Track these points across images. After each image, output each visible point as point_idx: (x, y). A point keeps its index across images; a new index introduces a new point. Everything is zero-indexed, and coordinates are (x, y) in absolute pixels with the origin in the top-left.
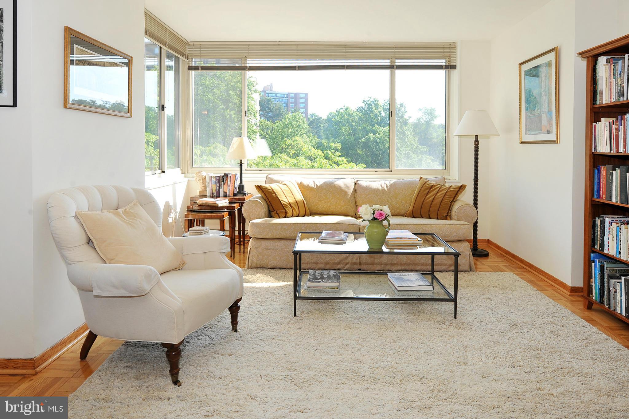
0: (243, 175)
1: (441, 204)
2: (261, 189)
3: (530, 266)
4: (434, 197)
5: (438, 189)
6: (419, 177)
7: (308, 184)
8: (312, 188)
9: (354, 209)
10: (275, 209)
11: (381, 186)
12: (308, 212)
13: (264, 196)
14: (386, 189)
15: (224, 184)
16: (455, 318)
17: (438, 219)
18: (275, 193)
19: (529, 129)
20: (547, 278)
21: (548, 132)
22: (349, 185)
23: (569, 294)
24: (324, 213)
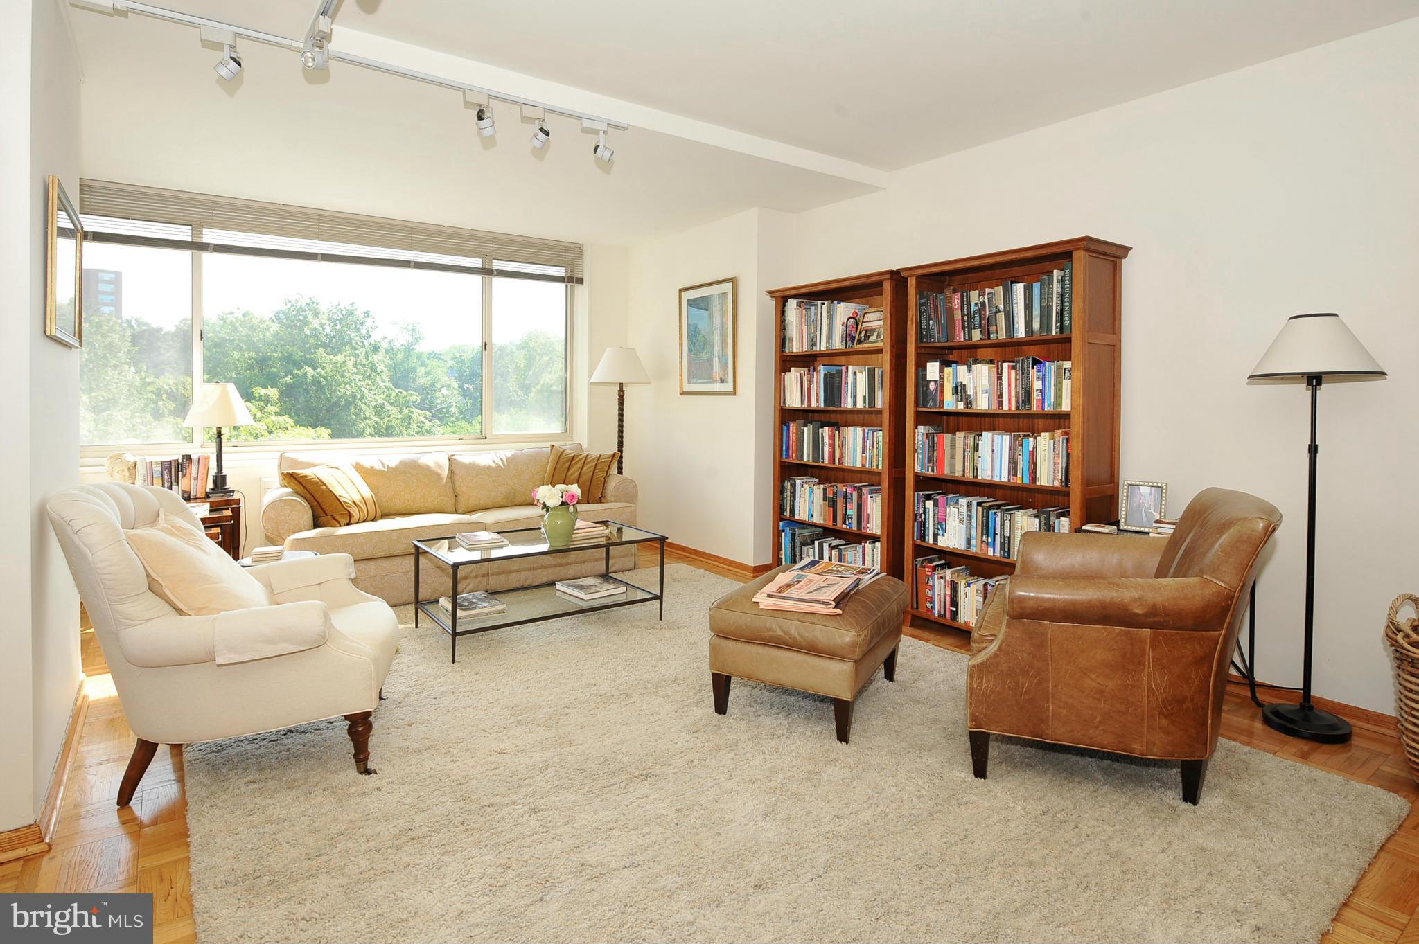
0: (224, 456)
1: (591, 480)
2: (295, 479)
3: (697, 553)
4: (580, 474)
5: (583, 460)
6: (548, 445)
7: (372, 465)
8: (381, 471)
9: (453, 501)
10: (328, 512)
11: (494, 461)
12: (379, 513)
13: (300, 489)
14: (502, 466)
15: (183, 476)
16: (661, 619)
17: (588, 503)
18: (325, 485)
19: (693, 376)
20: (721, 563)
21: (722, 381)
22: (440, 463)
23: (752, 575)
24: (404, 512)
